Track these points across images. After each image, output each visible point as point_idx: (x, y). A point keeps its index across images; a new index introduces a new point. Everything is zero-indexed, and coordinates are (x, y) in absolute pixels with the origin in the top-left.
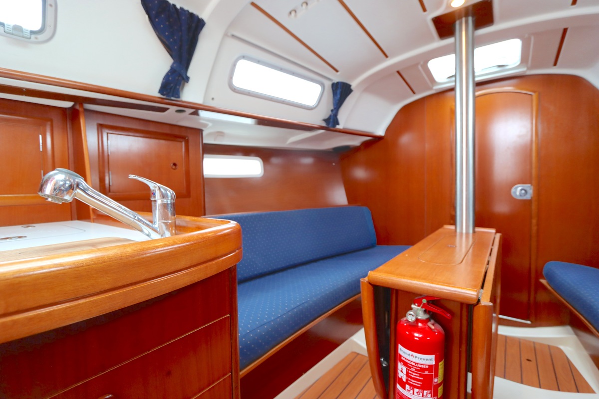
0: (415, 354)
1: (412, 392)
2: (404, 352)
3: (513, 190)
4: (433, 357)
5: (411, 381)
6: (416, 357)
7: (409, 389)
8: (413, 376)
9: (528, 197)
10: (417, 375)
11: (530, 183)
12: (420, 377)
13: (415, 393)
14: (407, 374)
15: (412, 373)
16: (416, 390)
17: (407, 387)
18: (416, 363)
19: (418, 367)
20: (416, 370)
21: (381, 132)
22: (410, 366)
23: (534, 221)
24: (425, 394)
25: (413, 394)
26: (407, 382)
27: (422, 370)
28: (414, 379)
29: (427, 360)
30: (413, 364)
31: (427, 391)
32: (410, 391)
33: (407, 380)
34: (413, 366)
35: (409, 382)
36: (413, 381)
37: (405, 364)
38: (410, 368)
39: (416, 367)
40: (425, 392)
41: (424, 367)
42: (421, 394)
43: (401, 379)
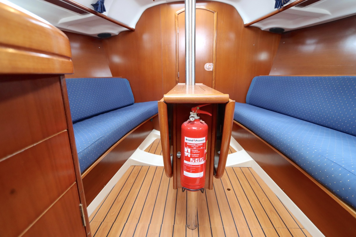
0: (195, 139)
1: (194, 161)
2: (189, 140)
3: (205, 66)
4: (204, 138)
5: (193, 155)
6: (196, 140)
7: (192, 160)
8: (194, 152)
9: (211, 70)
10: (197, 150)
11: (212, 62)
12: (198, 151)
13: (196, 161)
14: (191, 152)
15: (194, 150)
16: (196, 159)
17: (191, 159)
18: (196, 144)
19: (198, 146)
20: (196, 148)
21: (133, 26)
22: (193, 147)
23: (214, 82)
24: (201, 160)
25: (195, 162)
26: (191, 157)
27: (200, 147)
28: (195, 153)
29: (202, 140)
30: (195, 145)
31: (201, 158)
32: (193, 161)
33: (191, 156)
34: (195, 146)
35: (192, 156)
36: (195, 155)
37: (190, 147)
38: (193, 148)
39: (197, 146)
40: (201, 159)
41: (200, 145)
42: (199, 160)
43: (187, 156)
